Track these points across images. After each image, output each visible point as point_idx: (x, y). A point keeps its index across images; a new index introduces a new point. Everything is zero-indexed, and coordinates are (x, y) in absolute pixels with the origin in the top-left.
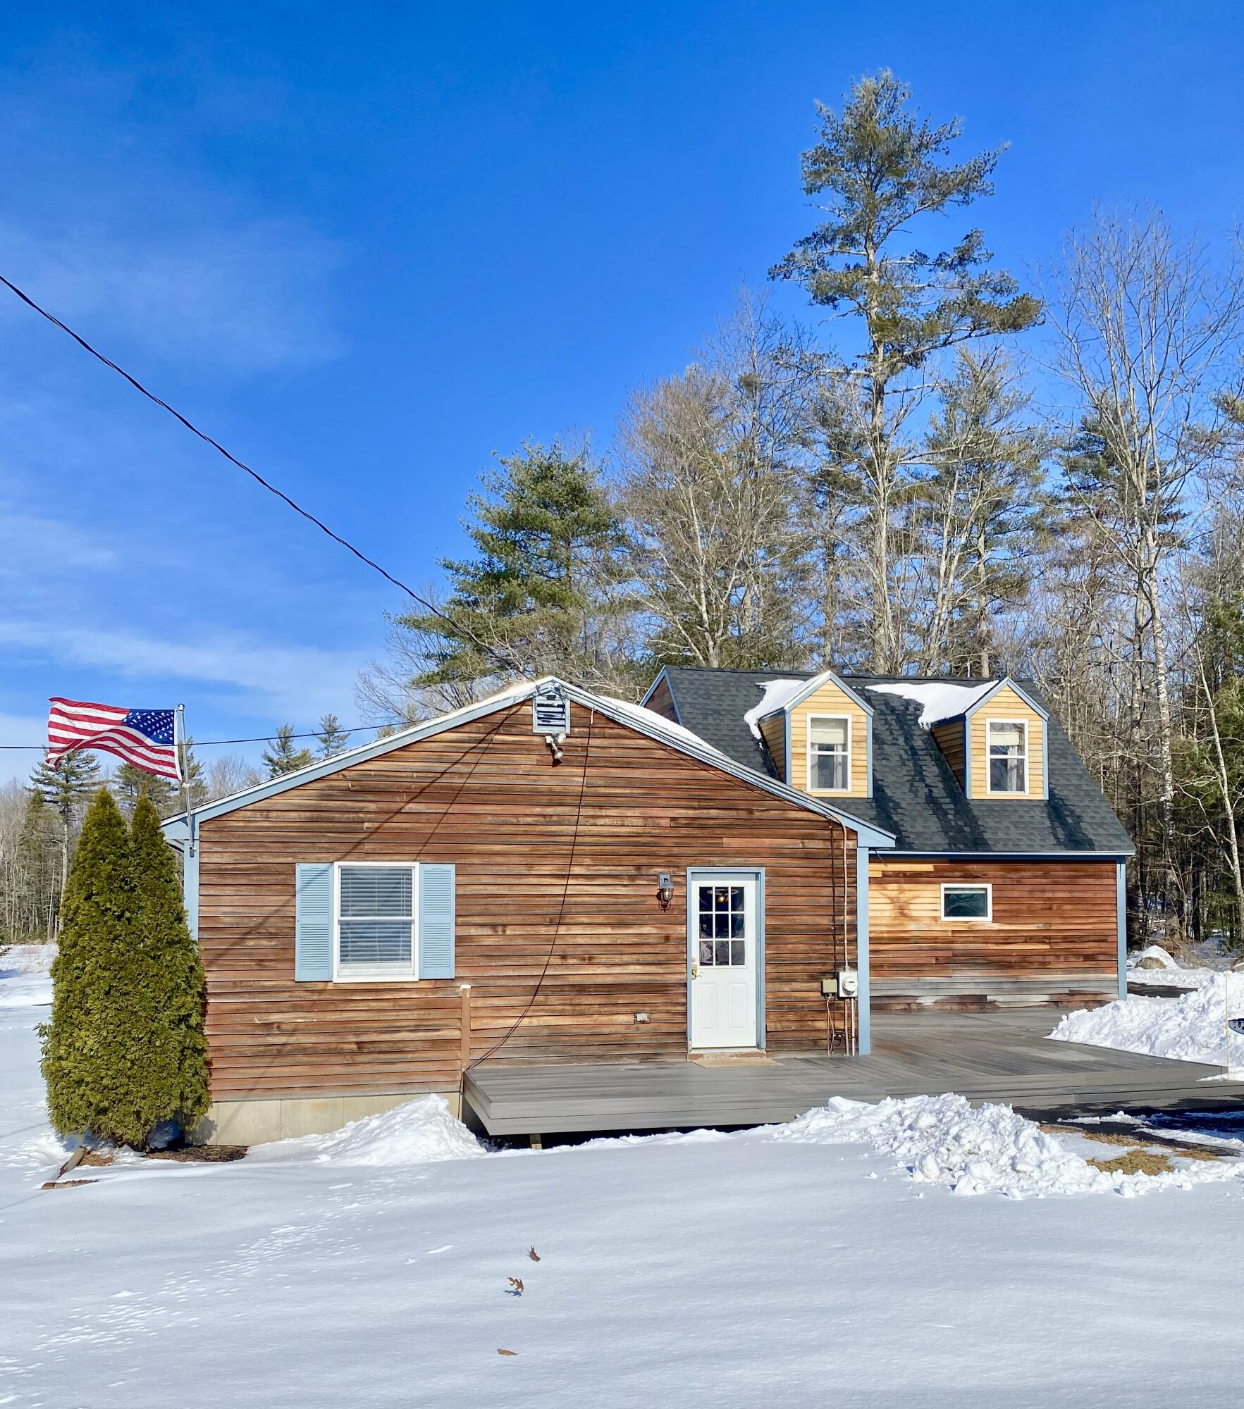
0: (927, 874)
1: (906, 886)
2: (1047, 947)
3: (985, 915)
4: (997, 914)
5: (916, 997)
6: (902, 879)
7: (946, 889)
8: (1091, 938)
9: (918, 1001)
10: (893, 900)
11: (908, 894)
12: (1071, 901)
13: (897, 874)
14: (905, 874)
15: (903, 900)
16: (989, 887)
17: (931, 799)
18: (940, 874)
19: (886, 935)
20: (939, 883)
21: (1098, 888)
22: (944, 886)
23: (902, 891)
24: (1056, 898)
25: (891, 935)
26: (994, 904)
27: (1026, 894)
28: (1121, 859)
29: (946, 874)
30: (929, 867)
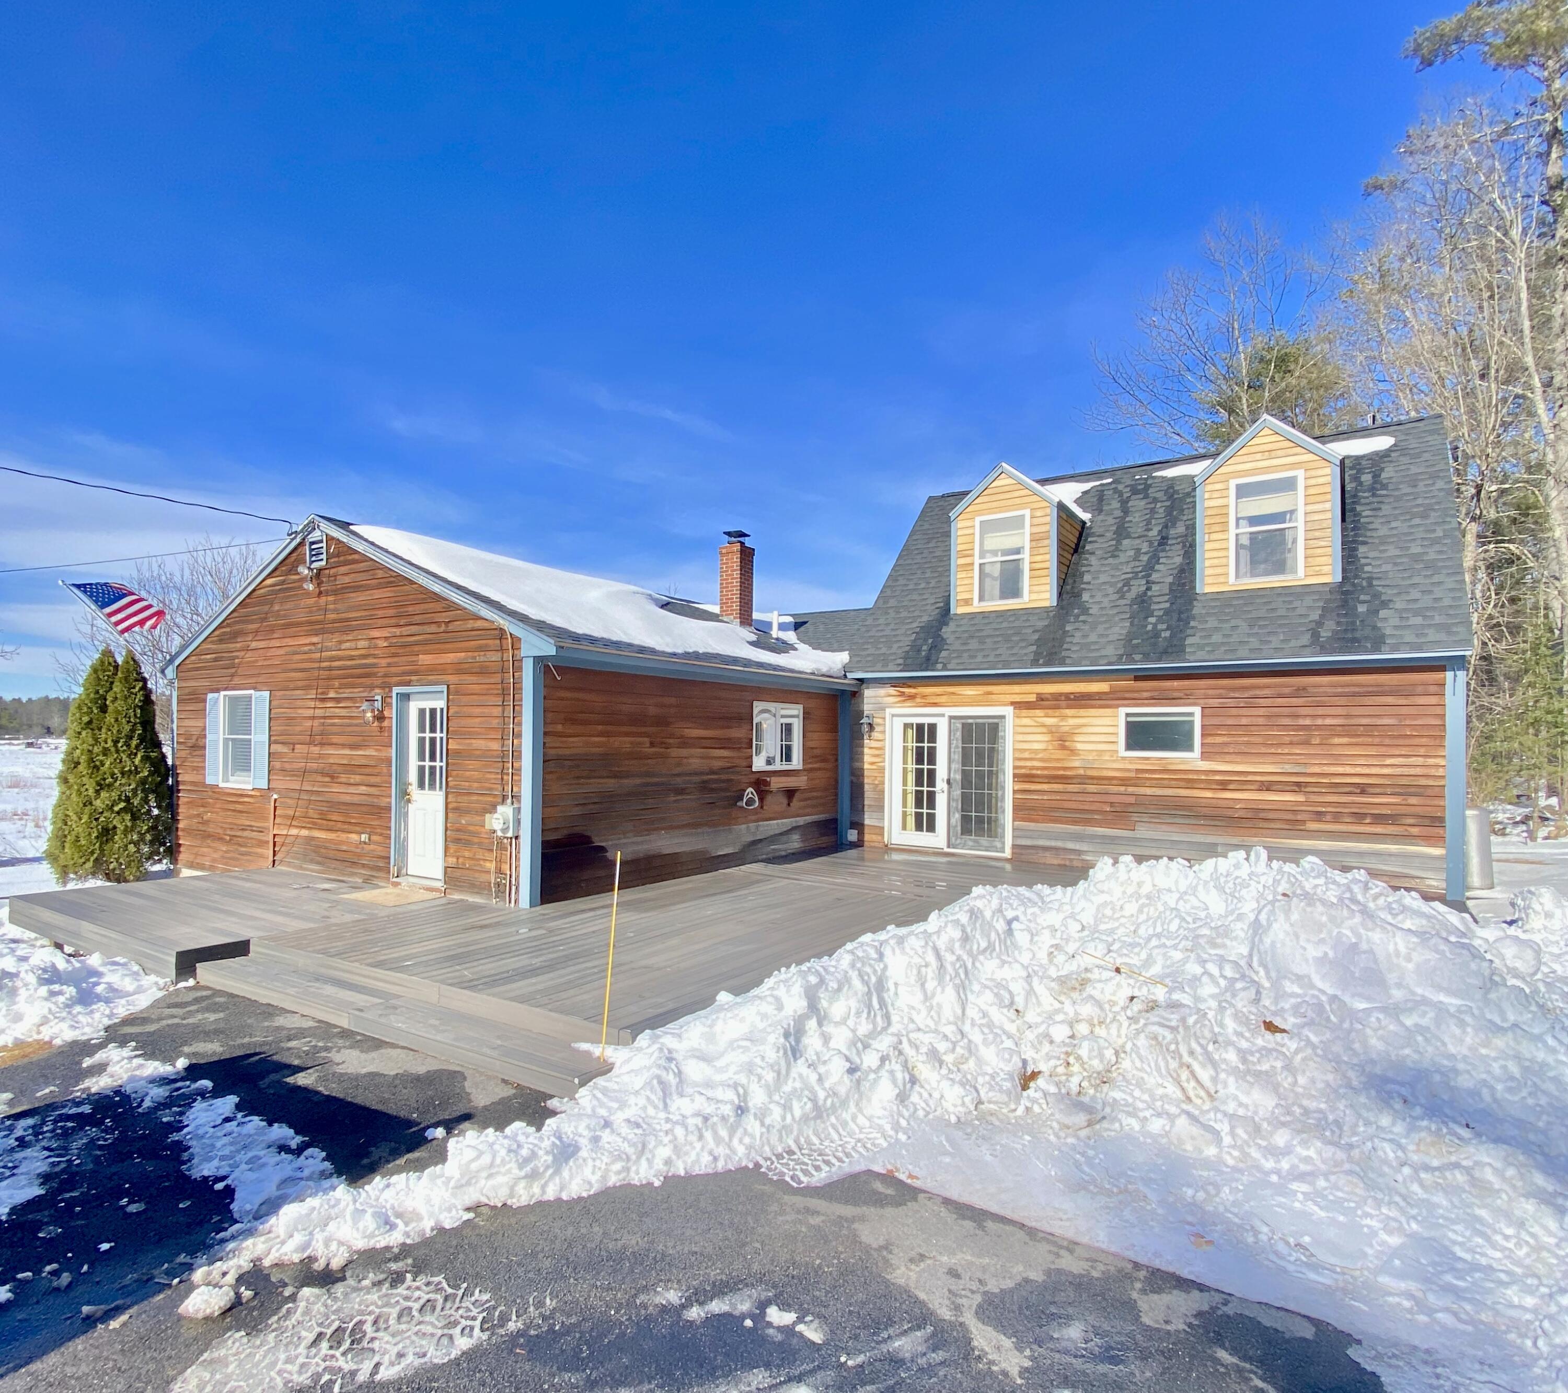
0: (1100, 696)
1: (1069, 712)
2: (1300, 798)
3: (1190, 748)
4: (1207, 749)
5: (1079, 852)
6: (1063, 703)
7: (1128, 715)
8: (1389, 791)
9: (1084, 857)
10: (1051, 730)
11: (1072, 722)
12: (1347, 730)
13: (1057, 697)
14: (1067, 696)
15: (1066, 729)
16: (1197, 710)
17: (1143, 601)
18: (1119, 695)
19: (1039, 772)
20: (1118, 706)
21: (1404, 710)
22: (1123, 711)
23: (1064, 717)
24: (1319, 727)
25: (1046, 772)
26: (1203, 735)
27: (1261, 721)
28: (1460, 662)
29: (1127, 695)
30: (1101, 687)
